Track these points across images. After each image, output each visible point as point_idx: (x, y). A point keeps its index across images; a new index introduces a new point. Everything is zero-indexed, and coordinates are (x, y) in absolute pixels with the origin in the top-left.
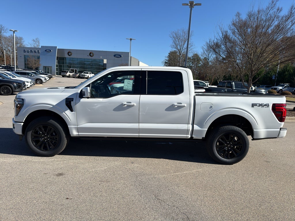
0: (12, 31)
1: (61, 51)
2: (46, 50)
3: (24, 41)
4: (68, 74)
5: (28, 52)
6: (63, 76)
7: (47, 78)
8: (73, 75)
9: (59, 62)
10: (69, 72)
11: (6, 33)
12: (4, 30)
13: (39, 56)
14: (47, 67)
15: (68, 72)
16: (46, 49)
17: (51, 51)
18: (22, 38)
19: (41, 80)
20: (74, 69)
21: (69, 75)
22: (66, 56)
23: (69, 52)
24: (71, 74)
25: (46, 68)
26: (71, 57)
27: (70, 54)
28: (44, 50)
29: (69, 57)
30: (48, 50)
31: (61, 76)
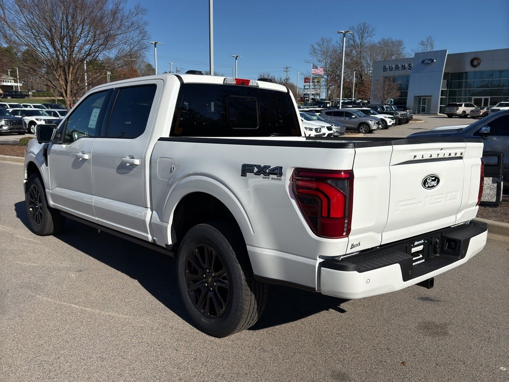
0: (341, 32)
1: (456, 58)
2: (423, 62)
3: (405, 47)
4: (460, 110)
5: (391, 69)
6: (450, 116)
7: (390, 120)
8: (472, 111)
9: (449, 85)
10: (463, 105)
11: (371, 37)
12: (368, 32)
13: (410, 76)
14: (422, 98)
15: (461, 105)
16: (424, 59)
17: (433, 61)
18: (402, 41)
19: (368, 125)
20: (483, 98)
21: (464, 112)
22: (468, 68)
23: (475, 60)
24: (468, 110)
25: (420, 99)
26: (477, 69)
27: (475, 63)
28: (421, 61)
29: (473, 69)
30: (426, 60)
31: (446, 116)
